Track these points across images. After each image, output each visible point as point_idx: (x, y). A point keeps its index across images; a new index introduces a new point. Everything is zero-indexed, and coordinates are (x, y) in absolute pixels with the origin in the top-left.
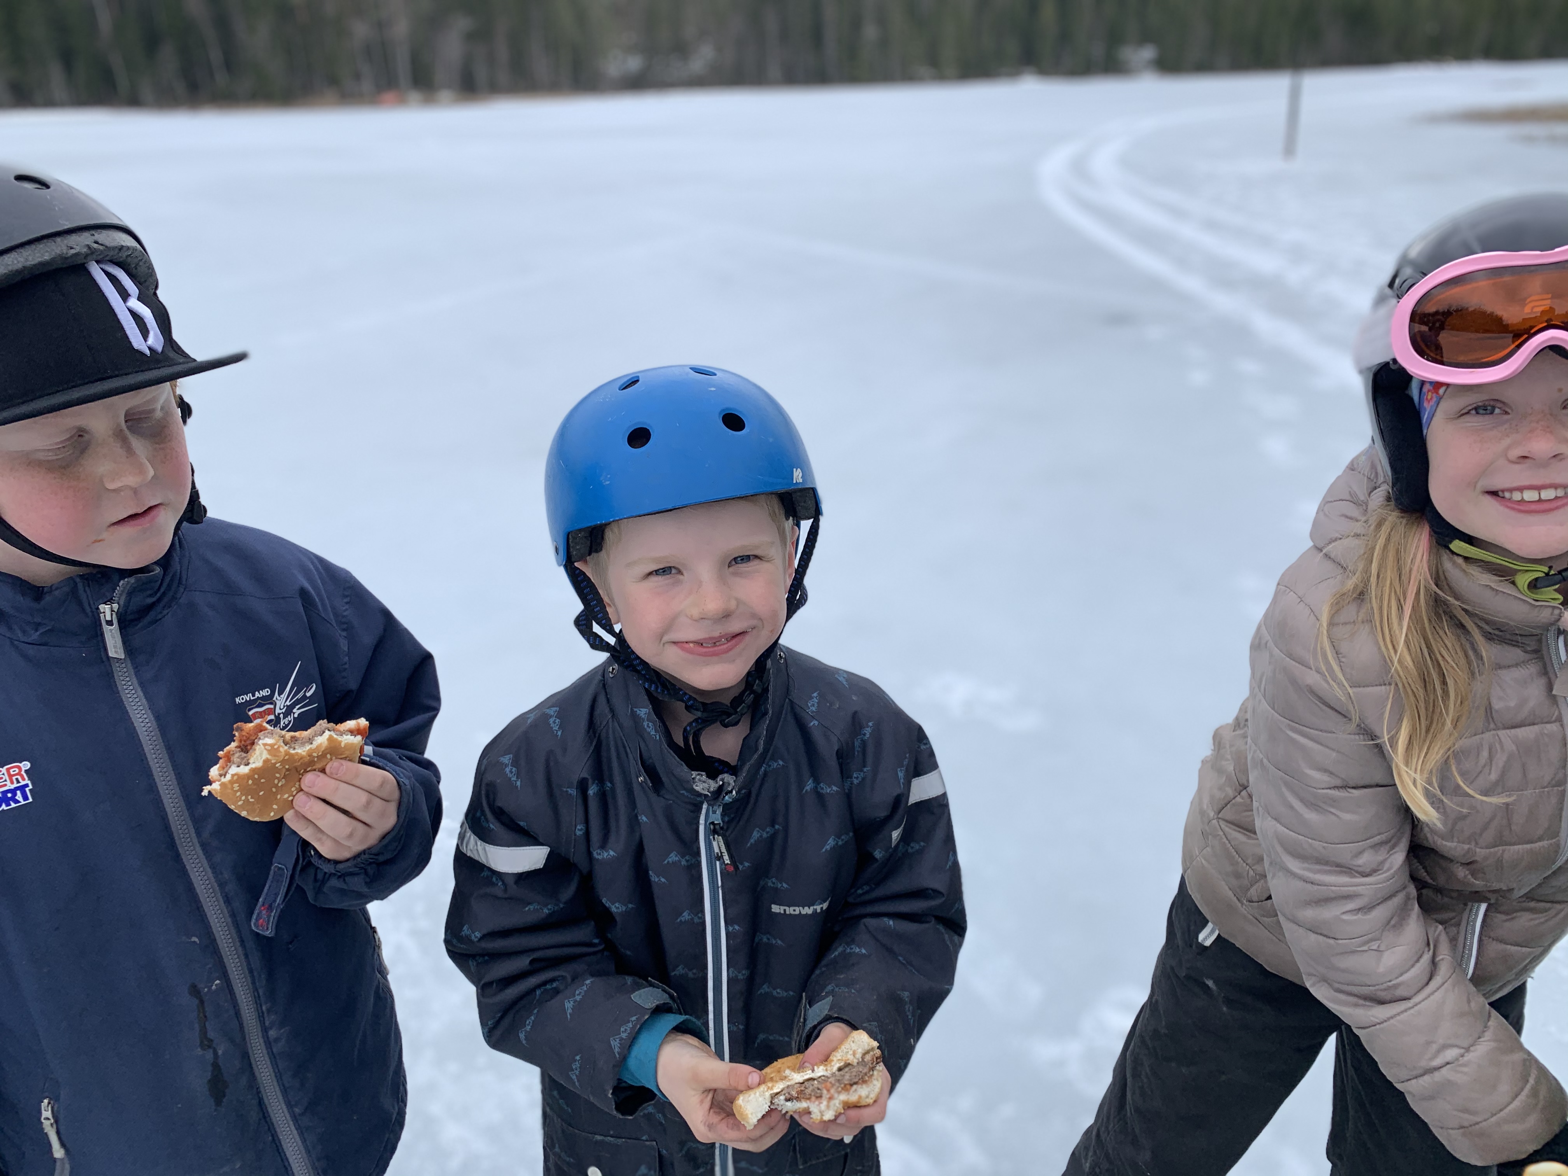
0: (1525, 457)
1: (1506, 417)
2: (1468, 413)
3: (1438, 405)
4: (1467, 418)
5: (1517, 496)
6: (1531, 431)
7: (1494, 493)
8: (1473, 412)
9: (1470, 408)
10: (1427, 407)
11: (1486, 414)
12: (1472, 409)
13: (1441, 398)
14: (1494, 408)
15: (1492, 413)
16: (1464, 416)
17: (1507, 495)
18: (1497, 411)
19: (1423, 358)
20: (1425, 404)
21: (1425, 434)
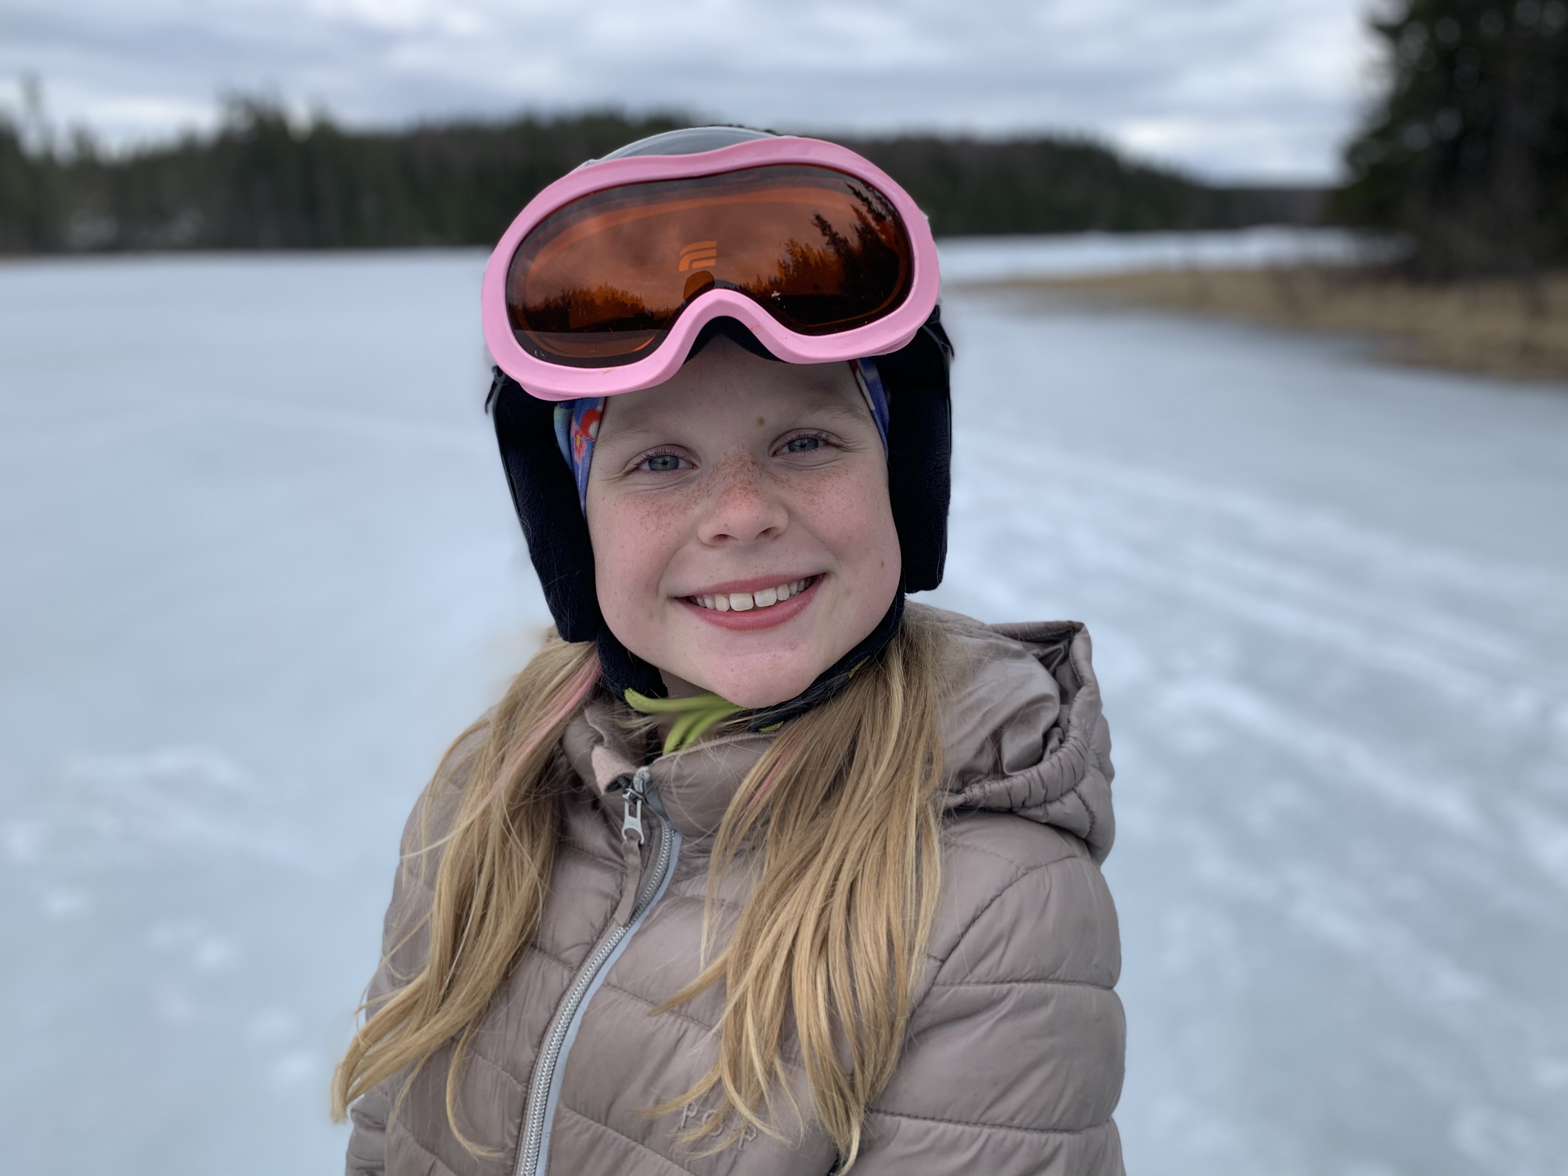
0: (723, 537)
1: (696, 472)
2: (637, 468)
3: (592, 457)
4: (636, 478)
5: (721, 604)
6: (727, 491)
7: (690, 600)
8: (646, 466)
9: (637, 460)
10: (579, 459)
11: (667, 470)
12: (643, 462)
13: (593, 445)
14: (676, 459)
15: (676, 467)
16: (630, 476)
17: (708, 603)
18: (682, 464)
19: (533, 355)
20: (577, 458)
21: (583, 508)
